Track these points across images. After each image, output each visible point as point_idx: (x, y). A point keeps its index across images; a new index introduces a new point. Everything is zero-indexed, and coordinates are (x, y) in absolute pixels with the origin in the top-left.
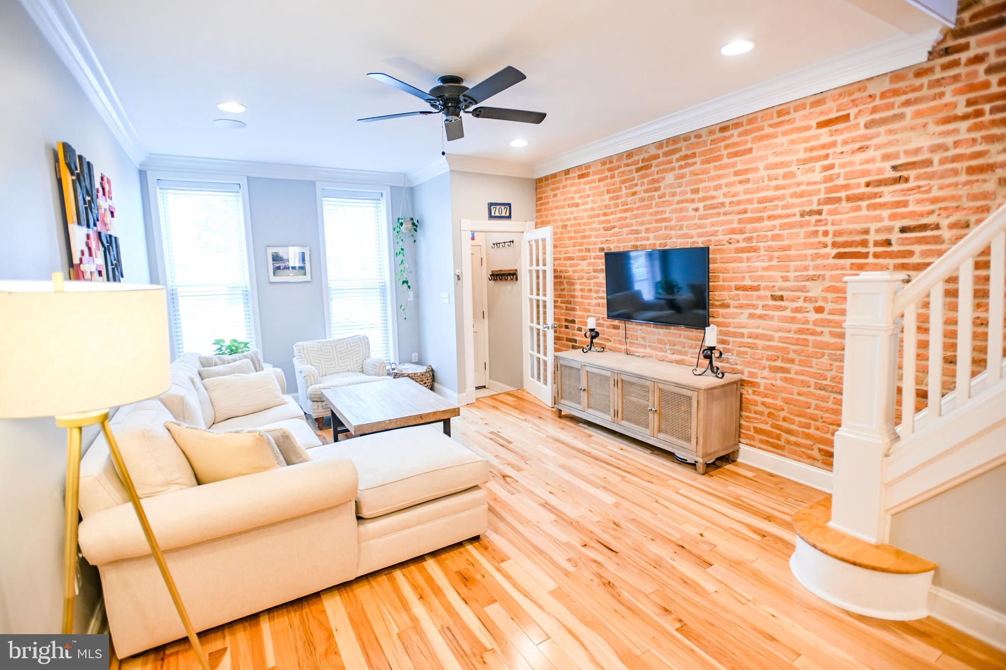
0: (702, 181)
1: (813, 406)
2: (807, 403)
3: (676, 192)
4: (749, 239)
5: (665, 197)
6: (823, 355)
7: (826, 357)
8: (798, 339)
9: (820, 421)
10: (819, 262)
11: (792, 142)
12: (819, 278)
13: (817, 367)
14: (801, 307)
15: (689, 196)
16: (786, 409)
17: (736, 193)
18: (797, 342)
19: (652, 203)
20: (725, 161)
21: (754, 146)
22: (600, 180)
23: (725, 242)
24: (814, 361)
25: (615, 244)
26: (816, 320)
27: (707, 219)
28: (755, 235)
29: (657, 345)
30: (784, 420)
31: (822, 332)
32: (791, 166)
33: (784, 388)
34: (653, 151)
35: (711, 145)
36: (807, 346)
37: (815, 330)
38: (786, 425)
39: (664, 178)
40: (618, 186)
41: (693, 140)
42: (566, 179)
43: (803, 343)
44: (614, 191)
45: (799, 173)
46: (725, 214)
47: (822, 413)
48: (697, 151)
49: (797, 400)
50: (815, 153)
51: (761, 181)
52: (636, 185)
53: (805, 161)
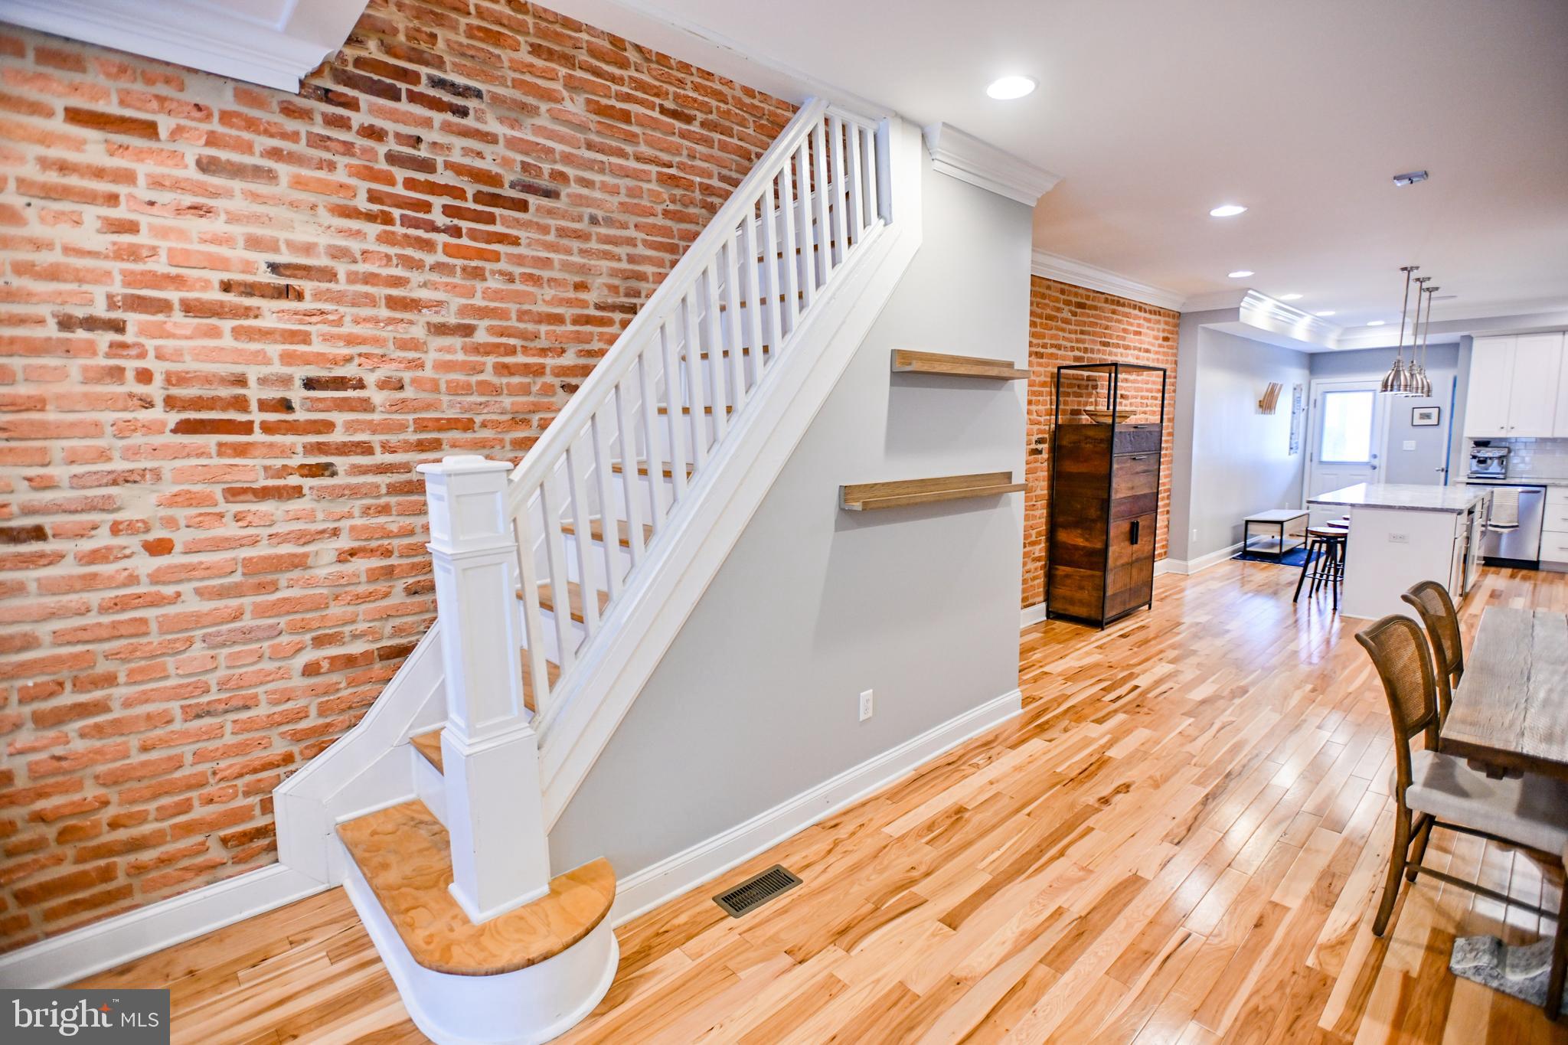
1: (189, 759)
2: (170, 758)
6: (190, 642)
7: (198, 645)
8: (114, 625)
9: (212, 781)
10: (137, 439)
12: (143, 476)
13: (180, 672)
14: (109, 549)
16: (114, 798)
18: (115, 632)
24: (170, 662)
26: (158, 570)
30: (114, 825)
31: (178, 595)
33: (99, 752)
36: (146, 634)
37: (158, 593)
38: (122, 834)
43: (132, 630)
45: (31, 215)
47: (214, 764)
49: (144, 764)
50: (76, 182)
53: (49, 192)
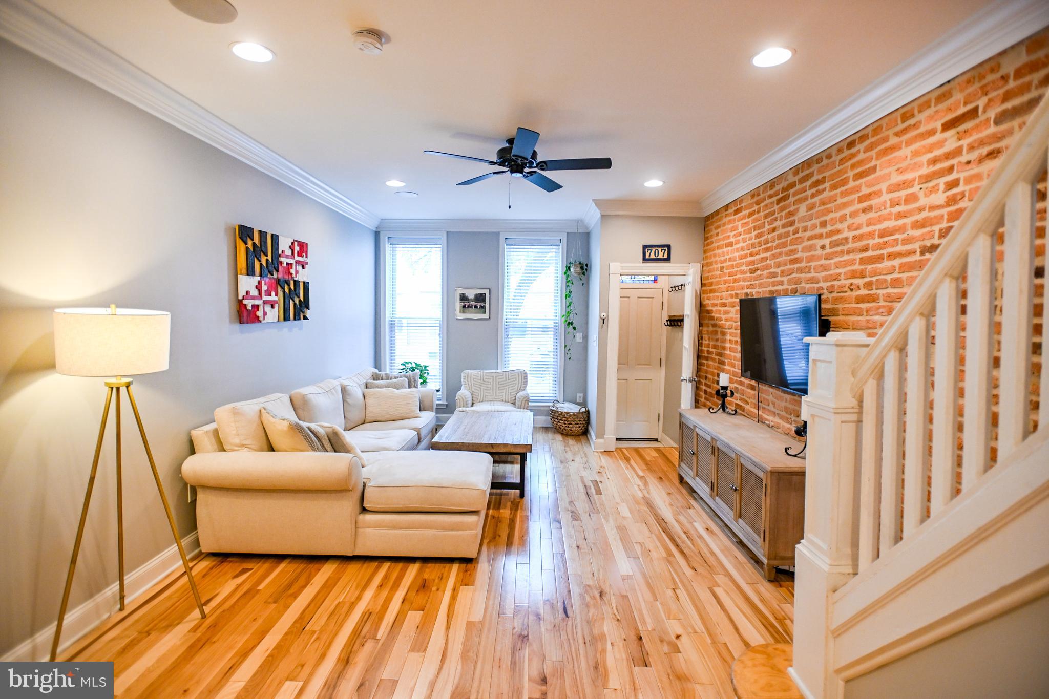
0: (829, 211)
3: (807, 226)
4: (868, 285)
5: (798, 233)
11: (916, 154)
15: (818, 231)
17: (859, 224)
19: (787, 240)
20: (852, 184)
21: (878, 163)
22: (750, 215)
23: (846, 289)
25: (757, 290)
27: (832, 258)
28: (874, 279)
29: (783, 413)
32: (913, 186)
34: (792, 179)
35: (839, 166)
39: (797, 210)
40: (763, 221)
41: (825, 161)
42: (726, 216)
44: (759, 228)
45: (921, 194)
46: (849, 252)
48: (827, 174)
50: (939, 166)
51: (883, 208)
52: (776, 220)
53: (927, 178)
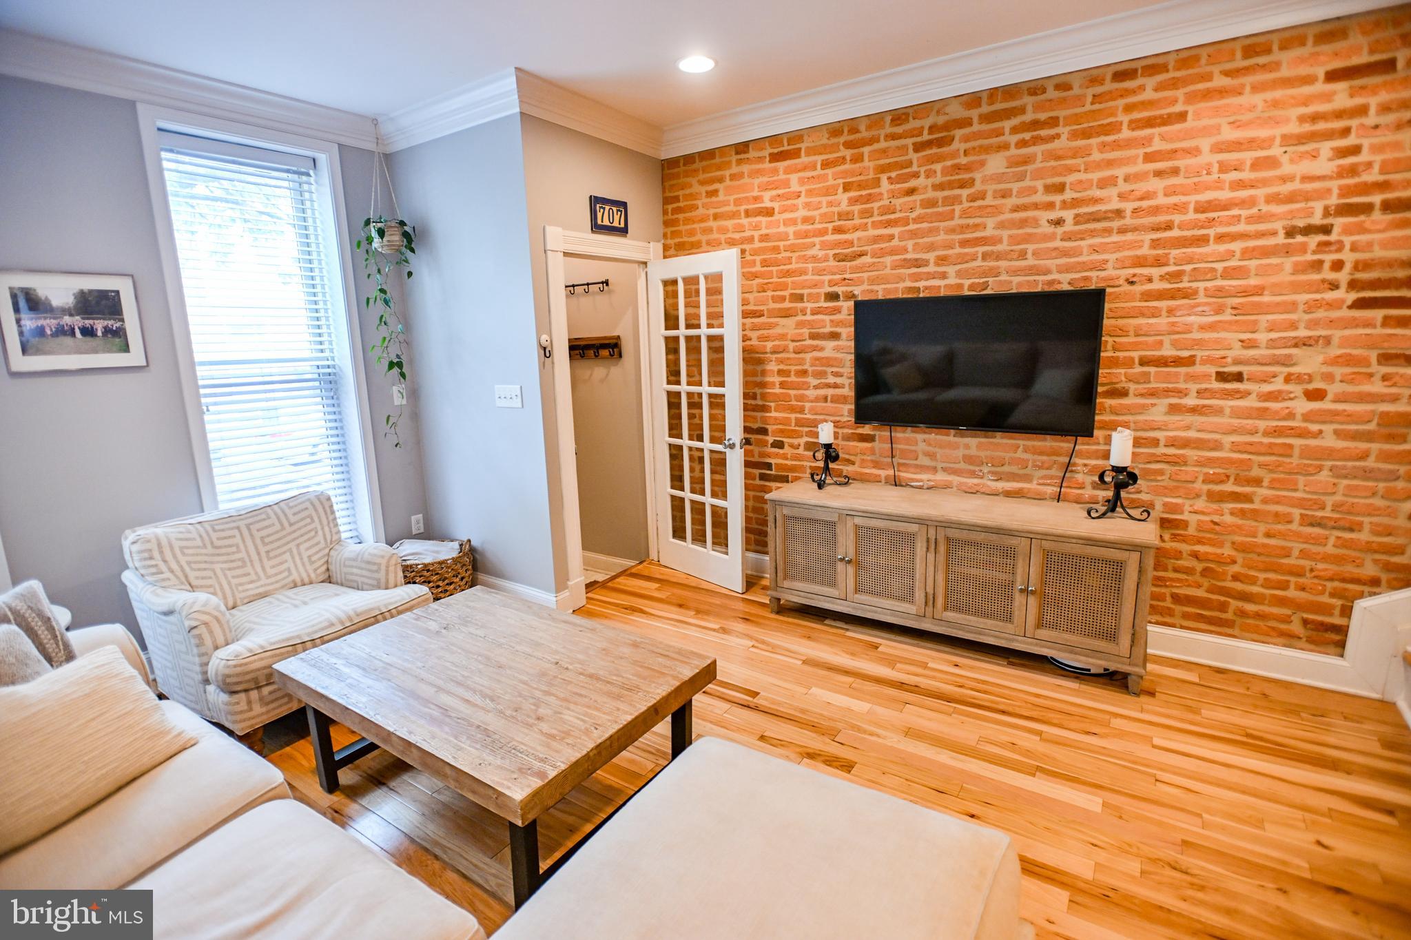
0: (1071, 170)
1: (1296, 553)
2: (1283, 548)
3: (1011, 190)
4: (1177, 276)
5: (983, 199)
6: (1320, 468)
7: (1325, 473)
8: (1271, 445)
9: (1308, 575)
10: (1321, 314)
11: (1275, 104)
12: (1317, 341)
13: (1307, 489)
14: (1280, 392)
15: (1040, 197)
16: (1240, 560)
17: (1148, 192)
18: (1270, 450)
19: (954, 210)
20: (1126, 133)
21: (1191, 109)
22: (826, 165)
23: (1121, 282)
24: (1301, 480)
25: (865, 287)
26: (1311, 411)
27: (1082, 239)
28: (1188, 268)
29: (962, 466)
30: (1235, 578)
31: (1321, 432)
32: (1270, 147)
33: (1239, 527)
34: (956, 111)
35: (1092, 103)
36: (1291, 456)
37: (1306, 428)
38: (1238, 586)
39: (982, 164)
40: (871, 176)
41: (1052, 94)
42: (739, 162)
43: (1281, 451)
44: (861, 186)
45: (1285, 159)
46: (1122, 231)
47: (1313, 563)
48: (1062, 113)
49: (1264, 546)
50: (1321, 126)
51: (1205, 172)
52: (916, 175)
53: (1301, 139)
